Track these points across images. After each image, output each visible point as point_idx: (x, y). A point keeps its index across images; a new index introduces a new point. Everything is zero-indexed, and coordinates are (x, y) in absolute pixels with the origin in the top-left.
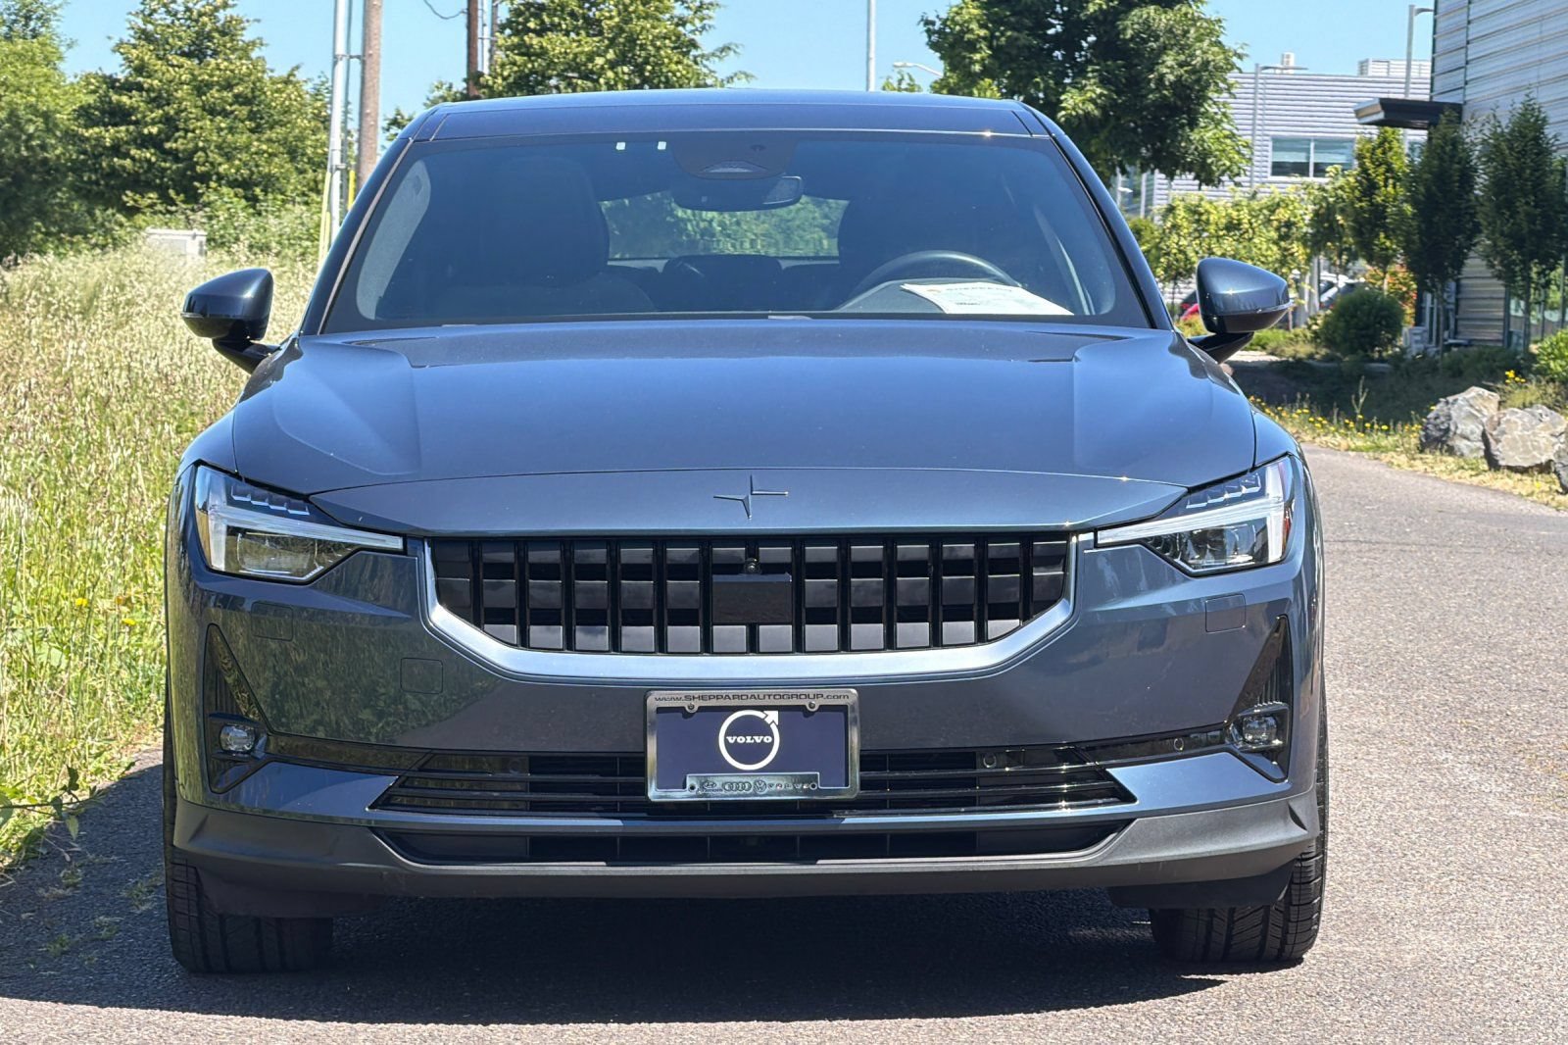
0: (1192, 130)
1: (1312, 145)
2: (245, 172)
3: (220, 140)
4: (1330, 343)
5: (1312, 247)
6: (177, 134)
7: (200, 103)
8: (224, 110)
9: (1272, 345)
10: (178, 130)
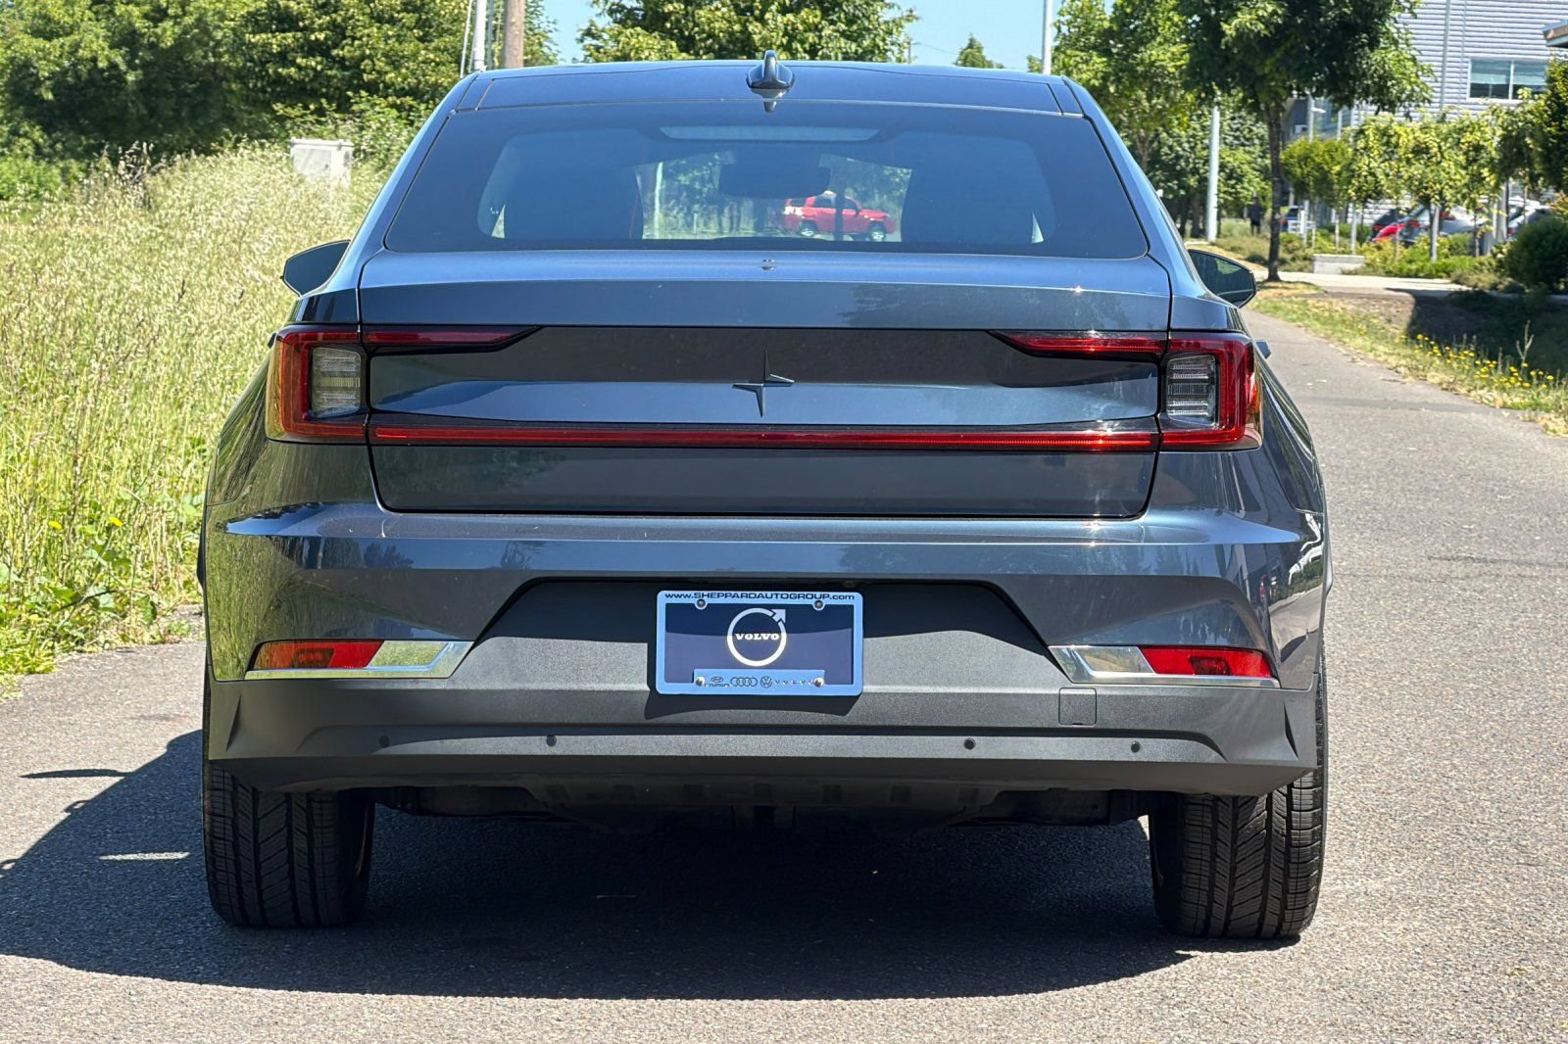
0: (1372, 50)
1: (1512, 67)
2: (412, 81)
3: (388, 48)
4: (1513, 273)
5: (1500, 174)
6: (344, 42)
7: (368, 11)
8: (392, 17)
9: (1458, 272)
10: (345, 38)
